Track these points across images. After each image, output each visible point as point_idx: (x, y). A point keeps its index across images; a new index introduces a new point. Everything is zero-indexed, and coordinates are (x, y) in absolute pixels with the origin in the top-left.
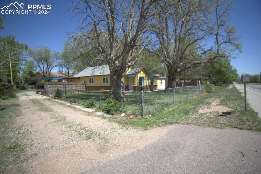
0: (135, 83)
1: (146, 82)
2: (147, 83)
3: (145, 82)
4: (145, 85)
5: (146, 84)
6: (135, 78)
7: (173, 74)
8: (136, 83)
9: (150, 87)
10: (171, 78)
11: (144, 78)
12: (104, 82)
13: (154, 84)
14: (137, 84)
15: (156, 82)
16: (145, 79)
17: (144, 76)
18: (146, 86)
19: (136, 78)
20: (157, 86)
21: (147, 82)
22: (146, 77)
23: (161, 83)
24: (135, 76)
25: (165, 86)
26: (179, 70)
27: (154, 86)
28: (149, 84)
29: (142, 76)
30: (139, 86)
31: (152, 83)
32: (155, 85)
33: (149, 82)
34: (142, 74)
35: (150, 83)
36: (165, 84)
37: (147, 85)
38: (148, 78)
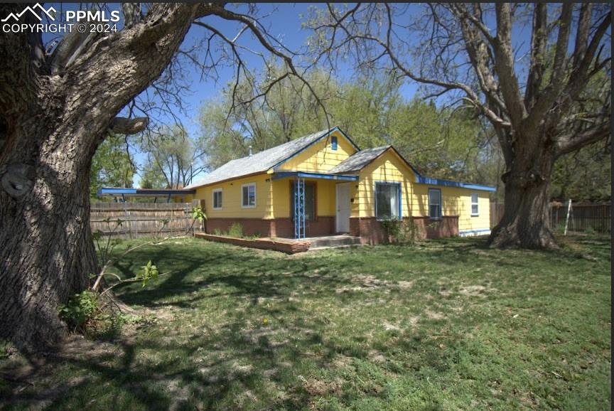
0: (358, 205)
1: (410, 205)
2: (416, 207)
3: (404, 202)
4: (405, 213)
5: (410, 211)
6: (357, 187)
7: (533, 159)
8: (362, 207)
9: (426, 223)
10: (522, 180)
11: (397, 186)
12: (245, 203)
13: (446, 212)
14: (368, 210)
15: (453, 204)
16: (403, 189)
17: (402, 179)
18: (411, 219)
19: (361, 187)
20: (457, 217)
21: (416, 202)
22: (409, 185)
23: (475, 208)
24: (357, 178)
25: (491, 219)
26: (563, 141)
27: (445, 220)
28: (422, 210)
29: (390, 179)
30: (375, 218)
31: (435, 209)
32: (448, 214)
33: (421, 205)
34: (389, 173)
35: (427, 208)
36: (491, 210)
37: (416, 213)
38: (419, 188)
